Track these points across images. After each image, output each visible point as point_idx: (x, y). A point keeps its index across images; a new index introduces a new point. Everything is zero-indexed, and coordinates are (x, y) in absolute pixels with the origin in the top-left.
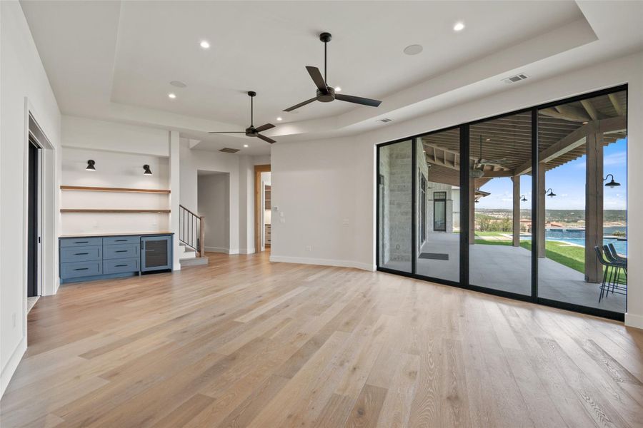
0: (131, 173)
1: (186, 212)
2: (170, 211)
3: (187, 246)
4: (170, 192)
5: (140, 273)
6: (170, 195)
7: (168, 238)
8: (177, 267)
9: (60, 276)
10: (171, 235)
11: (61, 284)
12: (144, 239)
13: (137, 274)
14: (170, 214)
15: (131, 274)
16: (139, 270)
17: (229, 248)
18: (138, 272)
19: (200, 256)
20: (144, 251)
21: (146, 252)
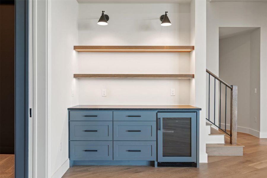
0: (146, 28)
1: (212, 78)
2: (193, 76)
3: (213, 126)
4: (193, 48)
5: (156, 163)
6: (194, 53)
7: (192, 115)
8: (203, 159)
9: (69, 157)
10: (196, 111)
11: (70, 166)
12: (161, 116)
13: (152, 164)
14: (194, 81)
15: (145, 164)
16: (155, 160)
17: (259, 129)
18: (154, 162)
19: (231, 143)
20: (161, 133)
21: (164, 134)
